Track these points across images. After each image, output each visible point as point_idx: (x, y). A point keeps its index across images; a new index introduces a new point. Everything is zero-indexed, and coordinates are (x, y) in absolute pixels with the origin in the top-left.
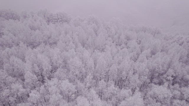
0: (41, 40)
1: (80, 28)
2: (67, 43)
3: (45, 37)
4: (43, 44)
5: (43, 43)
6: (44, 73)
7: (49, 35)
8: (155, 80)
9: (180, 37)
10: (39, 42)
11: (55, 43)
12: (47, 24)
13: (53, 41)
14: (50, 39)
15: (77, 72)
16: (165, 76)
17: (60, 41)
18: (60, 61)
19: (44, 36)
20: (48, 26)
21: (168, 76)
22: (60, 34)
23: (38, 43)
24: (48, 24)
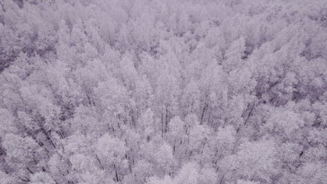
0: (15, 47)
1: (94, 9)
2: (78, 46)
3: (22, 39)
4: (23, 56)
5: (21, 53)
6: (47, 125)
7: (32, 33)
8: (265, 97)
9: (277, 6)
10: (13, 51)
11: (50, 49)
12: (18, 6)
13: (44, 45)
14: (37, 43)
15: (121, 111)
16: (281, 86)
17: (60, 42)
18: (77, 92)
19: (19, 36)
20: (21, 11)
21: (285, 86)
22: (56, 28)
23: (11, 54)
24: (21, 7)
